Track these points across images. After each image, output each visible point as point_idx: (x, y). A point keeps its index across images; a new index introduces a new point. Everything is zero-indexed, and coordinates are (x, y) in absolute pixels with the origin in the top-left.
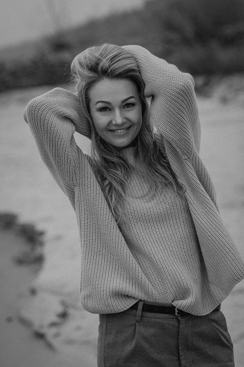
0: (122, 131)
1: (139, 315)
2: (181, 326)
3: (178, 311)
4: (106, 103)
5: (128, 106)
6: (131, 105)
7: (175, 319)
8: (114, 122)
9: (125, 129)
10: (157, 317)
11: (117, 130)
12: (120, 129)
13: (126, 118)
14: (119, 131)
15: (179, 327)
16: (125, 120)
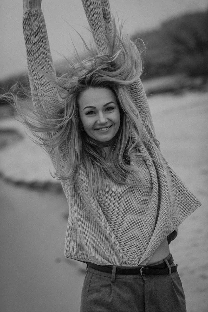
0: (105, 129)
1: (113, 277)
2: (146, 285)
3: (142, 271)
4: (92, 108)
5: (109, 109)
6: (111, 109)
7: (141, 278)
8: (99, 122)
9: (108, 127)
10: (127, 278)
11: (102, 128)
12: (104, 128)
13: (108, 119)
14: (103, 129)
15: (144, 286)
16: (107, 120)
